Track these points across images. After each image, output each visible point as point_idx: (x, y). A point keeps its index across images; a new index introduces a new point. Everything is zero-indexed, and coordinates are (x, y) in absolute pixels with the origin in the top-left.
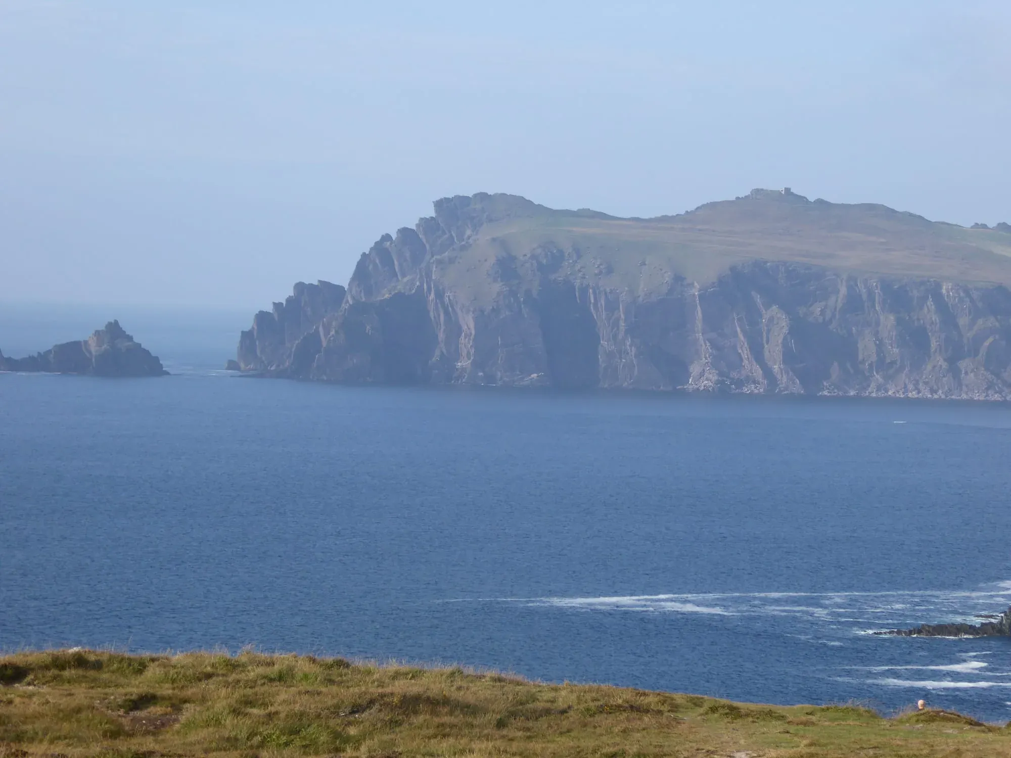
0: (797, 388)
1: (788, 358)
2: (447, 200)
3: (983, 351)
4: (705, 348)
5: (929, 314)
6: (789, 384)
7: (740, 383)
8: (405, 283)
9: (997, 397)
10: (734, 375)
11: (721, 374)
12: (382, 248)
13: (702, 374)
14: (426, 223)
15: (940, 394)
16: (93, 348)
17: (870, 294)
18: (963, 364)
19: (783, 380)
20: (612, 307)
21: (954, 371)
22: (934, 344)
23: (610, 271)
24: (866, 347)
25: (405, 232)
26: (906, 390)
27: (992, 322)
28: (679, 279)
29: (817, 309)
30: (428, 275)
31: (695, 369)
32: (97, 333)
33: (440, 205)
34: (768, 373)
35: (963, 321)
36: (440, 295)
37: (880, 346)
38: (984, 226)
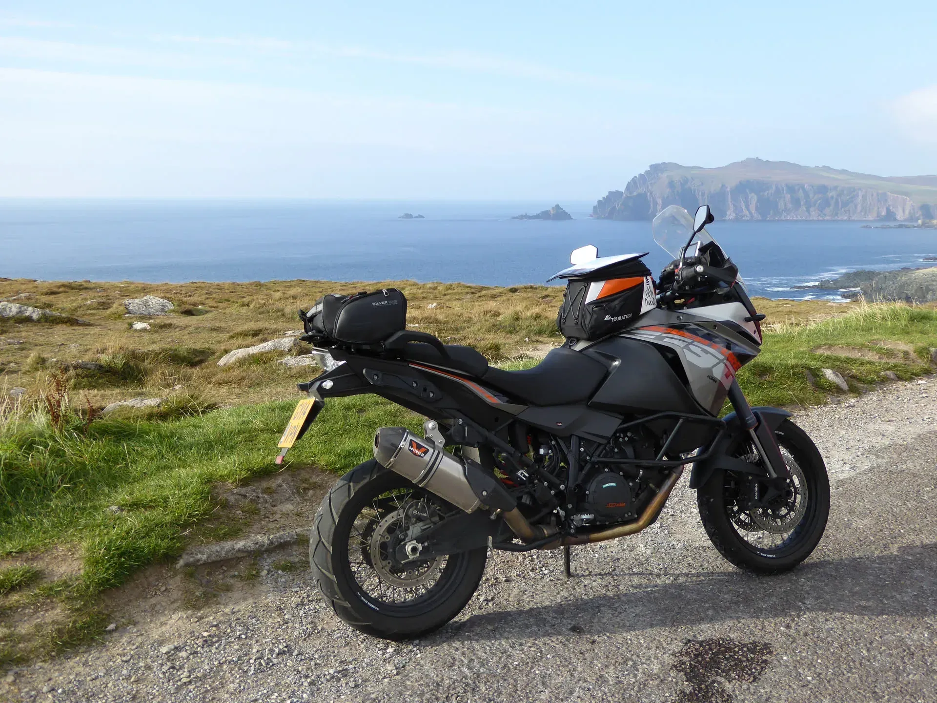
0: (760, 218)
1: (757, 209)
2: (654, 165)
3: (817, 205)
4: (731, 206)
5: (801, 194)
6: (757, 216)
7: (742, 217)
8: (641, 190)
9: (821, 219)
10: (740, 214)
11: (736, 214)
12: (634, 180)
13: (730, 214)
14: (647, 172)
15: (804, 218)
16: (552, 212)
17: (783, 188)
18: (812, 209)
19: (755, 215)
20: (703, 194)
21: (808, 211)
22: (802, 203)
23: (702, 184)
24: (781, 205)
25: (641, 175)
26: (793, 217)
27: (820, 196)
28: (723, 186)
29: (766, 194)
30: (648, 188)
31: (728, 213)
32: (553, 208)
33: (651, 166)
34: (751, 213)
35: (811, 196)
36: (651, 193)
37: (785, 205)
38: (818, 167)
